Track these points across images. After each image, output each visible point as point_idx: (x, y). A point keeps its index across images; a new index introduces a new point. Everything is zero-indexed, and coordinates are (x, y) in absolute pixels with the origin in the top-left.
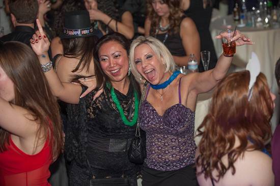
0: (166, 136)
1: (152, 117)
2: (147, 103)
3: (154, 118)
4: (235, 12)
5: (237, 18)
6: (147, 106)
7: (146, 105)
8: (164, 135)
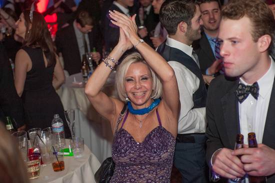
0: (144, 167)
1: (130, 145)
2: (123, 130)
3: (132, 146)
4: (83, 70)
5: (86, 75)
6: (124, 133)
7: (122, 132)
8: (142, 166)
